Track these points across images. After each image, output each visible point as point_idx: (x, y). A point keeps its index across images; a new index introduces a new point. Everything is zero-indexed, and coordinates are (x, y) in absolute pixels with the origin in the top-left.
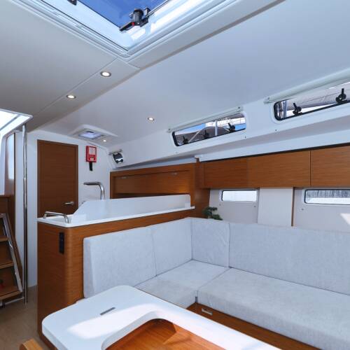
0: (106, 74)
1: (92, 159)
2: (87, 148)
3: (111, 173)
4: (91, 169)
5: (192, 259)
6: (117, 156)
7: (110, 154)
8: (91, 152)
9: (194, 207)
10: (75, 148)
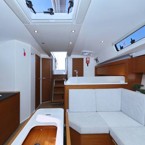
0: (73, 31)
1: (88, 62)
2: (86, 58)
3: (95, 67)
4: (88, 65)
5: (121, 111)
6: (97, 60)
7: (94, 60)
8: (88, 60)
9: (127, 83)
10: (83, 59)
